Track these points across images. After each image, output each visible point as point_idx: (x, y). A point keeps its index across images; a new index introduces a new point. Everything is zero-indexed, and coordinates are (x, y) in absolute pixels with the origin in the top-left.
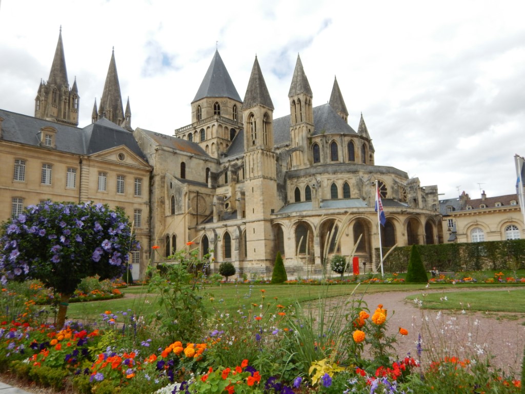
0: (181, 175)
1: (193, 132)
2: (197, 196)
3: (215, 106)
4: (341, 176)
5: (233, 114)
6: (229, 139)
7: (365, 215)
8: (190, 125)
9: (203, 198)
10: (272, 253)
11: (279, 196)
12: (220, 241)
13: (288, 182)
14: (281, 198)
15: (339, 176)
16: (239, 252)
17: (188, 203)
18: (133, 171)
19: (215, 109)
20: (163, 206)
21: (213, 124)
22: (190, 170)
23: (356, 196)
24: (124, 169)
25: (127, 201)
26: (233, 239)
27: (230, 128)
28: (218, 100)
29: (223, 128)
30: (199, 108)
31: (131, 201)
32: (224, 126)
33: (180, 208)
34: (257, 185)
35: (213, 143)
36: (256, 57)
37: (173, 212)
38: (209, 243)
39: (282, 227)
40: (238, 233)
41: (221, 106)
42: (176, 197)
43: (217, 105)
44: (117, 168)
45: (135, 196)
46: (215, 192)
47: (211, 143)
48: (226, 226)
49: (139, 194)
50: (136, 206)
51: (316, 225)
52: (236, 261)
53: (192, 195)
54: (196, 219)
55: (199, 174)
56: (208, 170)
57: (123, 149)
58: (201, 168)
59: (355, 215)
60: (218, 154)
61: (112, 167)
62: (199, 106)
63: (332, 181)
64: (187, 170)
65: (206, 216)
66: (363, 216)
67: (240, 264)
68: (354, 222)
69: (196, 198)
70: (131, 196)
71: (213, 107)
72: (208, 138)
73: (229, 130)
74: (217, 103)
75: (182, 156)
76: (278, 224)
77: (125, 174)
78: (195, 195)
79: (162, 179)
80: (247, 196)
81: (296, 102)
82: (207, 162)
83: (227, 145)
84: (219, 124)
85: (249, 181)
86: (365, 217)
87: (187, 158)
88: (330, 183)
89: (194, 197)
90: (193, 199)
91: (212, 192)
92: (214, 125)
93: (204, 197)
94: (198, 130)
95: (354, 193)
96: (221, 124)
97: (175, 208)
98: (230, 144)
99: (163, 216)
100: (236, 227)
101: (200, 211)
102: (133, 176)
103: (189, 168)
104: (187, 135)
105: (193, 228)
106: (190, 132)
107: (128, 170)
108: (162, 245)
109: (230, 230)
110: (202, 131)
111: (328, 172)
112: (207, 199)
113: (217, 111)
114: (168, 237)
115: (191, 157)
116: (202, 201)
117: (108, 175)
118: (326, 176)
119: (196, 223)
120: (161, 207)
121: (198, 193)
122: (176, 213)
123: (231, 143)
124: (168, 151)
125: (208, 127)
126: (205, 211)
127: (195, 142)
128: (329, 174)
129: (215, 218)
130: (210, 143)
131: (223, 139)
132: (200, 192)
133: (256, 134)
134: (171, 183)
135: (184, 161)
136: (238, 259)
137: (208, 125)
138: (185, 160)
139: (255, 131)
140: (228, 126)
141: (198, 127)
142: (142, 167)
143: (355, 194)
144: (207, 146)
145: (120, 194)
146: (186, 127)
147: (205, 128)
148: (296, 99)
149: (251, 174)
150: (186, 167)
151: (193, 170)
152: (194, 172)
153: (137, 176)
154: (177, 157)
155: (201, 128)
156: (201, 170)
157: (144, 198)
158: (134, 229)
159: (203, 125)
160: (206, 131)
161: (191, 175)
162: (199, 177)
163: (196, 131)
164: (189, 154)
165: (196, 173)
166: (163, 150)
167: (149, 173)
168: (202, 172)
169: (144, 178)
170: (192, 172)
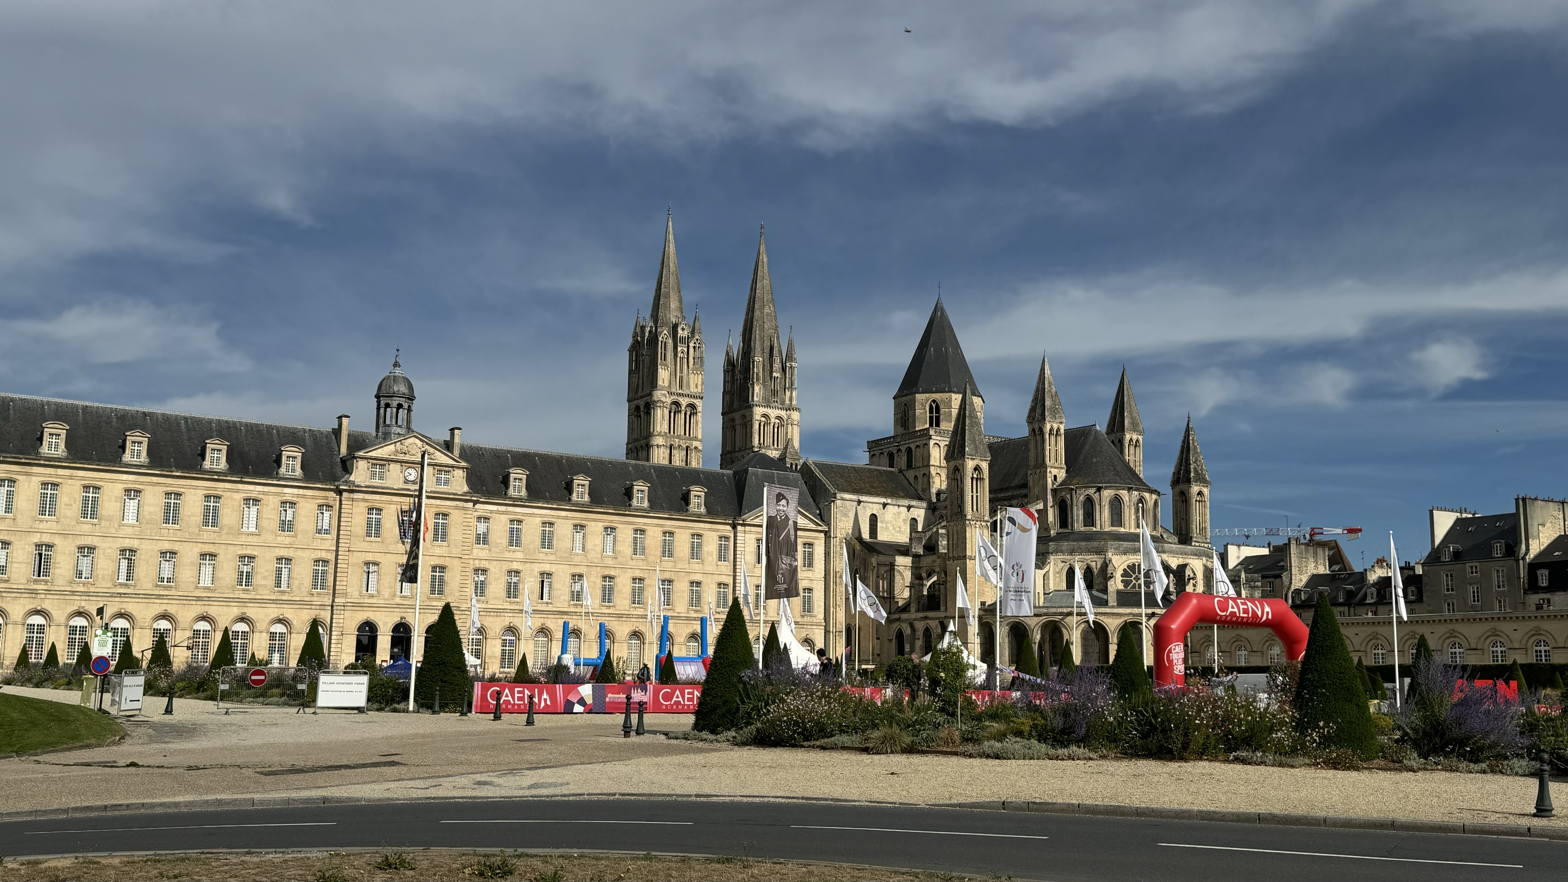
0: (871, 533)
1: (895, 450)
2: (891, 570)
3: (931, 407)
4: (1082, 557)
7: (1099, 617)
8: (890, 438)
9: (899, 572)
15: (1078, 557)
19: (931, 411)
21: (925, 442)
22: (884, 525)
28: (935, 396)
29: (942, 448)
30: (906, 409)
32: (943, 444)
35: (924, 475)
41: (942, 406)
42: (861, 572)
43: (934, 406)
45: (804, 568)
46: (920, 561)
48: (925, 618)
49: (809, 565)
50: (805, 584)
51: (1036, 626)
53: (883, 570)
55: (898, 529)
56: (914, 520)
58: (901, 520)
59: (1083, 617)
60: (932, 493)
62: (906, 404)
64: (880, 524)
65: (904, 599)
69: (888, 574)
71: (928, 408)
72: (917, 465)
74: (934, 401)
75: (870, 505)
76: (988, 622)
78: (886, 568)
79: (840, 542)
81: (1037, 431)
82: (911, 510)
84: (934, 442)
85: (951, 561)
86: (1099, 620)
87: (878, 507)
89: (887, 571)
90: (884, 574)
91: (913, 563)
93: (901, 571)
94: (903, 448)
95: (1098, 582)
96: (937, 442)
103: (882, 522)
104: (886, 454)
106: (890, 449)
110: (909, 451)
112: (905, 573)
113: (935, 415)
115: (885, 505)
116: (898, 577)
121: (891, 565)
124: (851, 500)
125: (918, 446)
126: (902, 592)
127: (898, 468)
130: (920, 473)
131: (940, 467)
132: (894, 564)
135: (875, 512)
137: (918, 443)
138: (876, 509)
139: (961, 492)
141: (901, 443)
142: (813, 527)
143: (1099, 584)
144: (916, 477)
146: (884, 439)
147: (913, 447)
148: (1036, 426)
150: (879, 520)
151: (889, 525)
152: (891, 528)
153: (806, 540)
154: (864, 507)
155: (907, 446)
156: (902, 524)
157: (817, 571)
158: (803, 616)
159: (910, 441)
160: (915, 452)
161: (886, 533)
162: (899, 534)
163: (899, 450)
164: (883, 500)
165: (894, 529)
166: (843, 499)
167: (822, 535)
168: (904, 527)
169: (816, 542)
170: (887, 528)
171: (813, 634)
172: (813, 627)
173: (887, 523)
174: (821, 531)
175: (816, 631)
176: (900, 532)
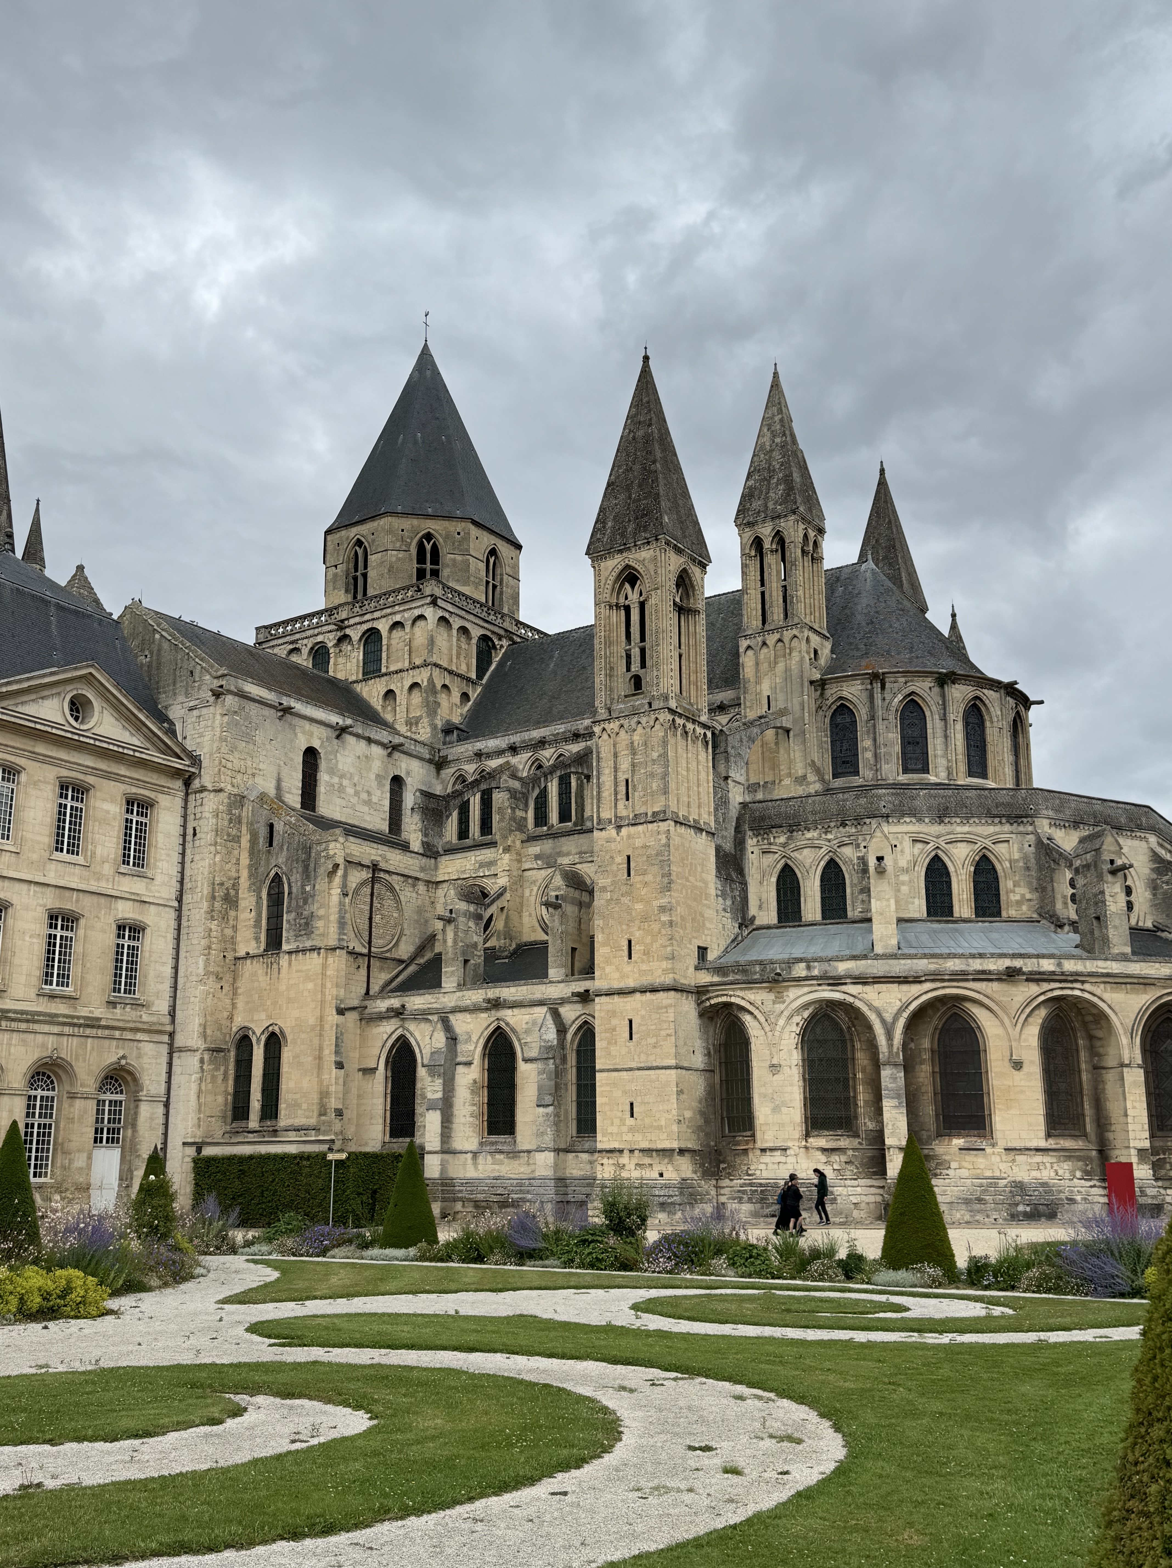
0: (303, 795)
1: (330, 640)
2: (374, 880)
3: (421, 548)
4: (966, 829)
5: (487, 583)
6: (473, 676)
7: (1087, 986)
8: (319, 613)
9: (392, 889)
10: (701, 1122)
11: (724, 895)
12: (469, 1064)
13: (751, 843)
14: (729, 902)
15: (961, 829)
16: (557, 1115)
17: (341, 904)
18: (123, 770)
19: (421, 558)
20: (232, 913)
21: (417, 612)
22: (336, 780)
23: (1025, 911)
24: (88, 761)
25: (93, 886)
26: (526, 1060)
27: (476, 632)
28: (432, 526)
29: (455, 632)
30: (360, 552)
31: (104, 886)
32: (456, 623)
33: (306, 926)
34: (645, 847)
35: (415, 685)
36: (646, 358)
37: (274, 942)
38: (421, 1072)
39: (747, 1018)
40: (551, 1035)
41: (443, 550)
42: (293, 883)
43: (428, 546)
44: (62, 754)
45: (124, 869)
46: (436, 868)
47: (407, 686)
48: (496, 1004)
49: (140, 862)
50: (126, 911)
51: (888, 1017)
52: (539, 1150)
53: (357, 876)
54: (363, 972)
55: (364, 796)
56: (397, 782)
57: (88, 679)
58: (373, 777)
59: (1046, 986)
60: (434, 727)
61: (41, 748)
62: (359, 543)
63: (930, 847)
64: (324, 777)
65: (401, 961)
66: (1077, 993)
67: (556, 1165)
68: (1043, 1012)
69: (367, 890)
70: (107, 869)
71: (414, 551)
72: (392, 668)
73: (474, 641)
74: (429, 536)
75: (307, 725)
76: (728, 1005)
77: (91, 779)
78: (365, 875)
79: (230, 806)
80: (604, 889)
81: (767, 545)
82: (397, 755)
83: (465, 696)
84: (440, 613)
85: (611, 832)
86: (1087, 995)
87: (323, 732)
88: (922, 855)
89: (363, 884)
90: (357, 891)
91: (422, 869)
92: (421, 617)
93: (397, 888)
94: (355, 634)
95: (1015, 897)
96: (447, 615)
97: (285, 925)
98: (475, 694)
99: (230, 956)
100: (544, 1009)
101: (381, 942)
102: (123, 788)
103: (332, 772)
104: (305, 651)
105: (354, 1009)
106: (320, 638)
107: (102, 765)
108: (220, 1074)
109: (515, 1019)
110: (372, 637)
111: (915, 814)
112: (407, 894)
113: (428, 566)
114: (244, 1042)
115: (341, 732)
116: (389, 902)
117: (23, 777)
118: (909, 827)
119: (363, 991)
120: (225, 917)
121: (375, 867)
122: (285, 947)
123: (479, 689)
124: (261, 702)
125: (397, 625)
126: (397, 944)
127: (341, 676)
128: (920, 820)
129: (450, 976)
130: (400, 685)
131: (451, 672)
132: (383, 865)
133: (643, 651)
134: (271, 826)
135: (316, 744)
136: (548, 1140)
137: (398, 618)
138: (317, 738)
139: (643, 639)
140: (468, 625)
141: (352, 621)
142: (158, 757)
143: (1019, 903)
144: (390, 694)
145: (64, 856)
146: (303, 618)
147: (383, 626)
148: (766, 531)
149: (621, 804)
150: (323, 765)
151: (345, 782)
152: (350, 791)
153: (134, 790)
154: (292, 727)
155: (365, 627)
156: (374, 784)
157: (159, 879)
158: (112, 1004)
159: (377, 615)
160: (389, 638)
161: (338, 801)
162: (366, 809)
163: (345, 638)
164: (334, 719)
165: (357, 793)
166: (243, 695)
167: (178, 784)
168: (378, 793)
169: (163, 800)
170: (341, 789)
171: (139, 1056)
172: (139, 1036)
173: (342, 777)
174: (177, 773)
175: (148, 1049)
176: (368, 803)
